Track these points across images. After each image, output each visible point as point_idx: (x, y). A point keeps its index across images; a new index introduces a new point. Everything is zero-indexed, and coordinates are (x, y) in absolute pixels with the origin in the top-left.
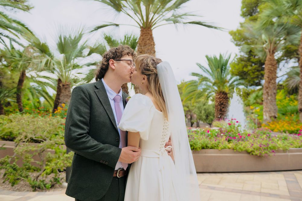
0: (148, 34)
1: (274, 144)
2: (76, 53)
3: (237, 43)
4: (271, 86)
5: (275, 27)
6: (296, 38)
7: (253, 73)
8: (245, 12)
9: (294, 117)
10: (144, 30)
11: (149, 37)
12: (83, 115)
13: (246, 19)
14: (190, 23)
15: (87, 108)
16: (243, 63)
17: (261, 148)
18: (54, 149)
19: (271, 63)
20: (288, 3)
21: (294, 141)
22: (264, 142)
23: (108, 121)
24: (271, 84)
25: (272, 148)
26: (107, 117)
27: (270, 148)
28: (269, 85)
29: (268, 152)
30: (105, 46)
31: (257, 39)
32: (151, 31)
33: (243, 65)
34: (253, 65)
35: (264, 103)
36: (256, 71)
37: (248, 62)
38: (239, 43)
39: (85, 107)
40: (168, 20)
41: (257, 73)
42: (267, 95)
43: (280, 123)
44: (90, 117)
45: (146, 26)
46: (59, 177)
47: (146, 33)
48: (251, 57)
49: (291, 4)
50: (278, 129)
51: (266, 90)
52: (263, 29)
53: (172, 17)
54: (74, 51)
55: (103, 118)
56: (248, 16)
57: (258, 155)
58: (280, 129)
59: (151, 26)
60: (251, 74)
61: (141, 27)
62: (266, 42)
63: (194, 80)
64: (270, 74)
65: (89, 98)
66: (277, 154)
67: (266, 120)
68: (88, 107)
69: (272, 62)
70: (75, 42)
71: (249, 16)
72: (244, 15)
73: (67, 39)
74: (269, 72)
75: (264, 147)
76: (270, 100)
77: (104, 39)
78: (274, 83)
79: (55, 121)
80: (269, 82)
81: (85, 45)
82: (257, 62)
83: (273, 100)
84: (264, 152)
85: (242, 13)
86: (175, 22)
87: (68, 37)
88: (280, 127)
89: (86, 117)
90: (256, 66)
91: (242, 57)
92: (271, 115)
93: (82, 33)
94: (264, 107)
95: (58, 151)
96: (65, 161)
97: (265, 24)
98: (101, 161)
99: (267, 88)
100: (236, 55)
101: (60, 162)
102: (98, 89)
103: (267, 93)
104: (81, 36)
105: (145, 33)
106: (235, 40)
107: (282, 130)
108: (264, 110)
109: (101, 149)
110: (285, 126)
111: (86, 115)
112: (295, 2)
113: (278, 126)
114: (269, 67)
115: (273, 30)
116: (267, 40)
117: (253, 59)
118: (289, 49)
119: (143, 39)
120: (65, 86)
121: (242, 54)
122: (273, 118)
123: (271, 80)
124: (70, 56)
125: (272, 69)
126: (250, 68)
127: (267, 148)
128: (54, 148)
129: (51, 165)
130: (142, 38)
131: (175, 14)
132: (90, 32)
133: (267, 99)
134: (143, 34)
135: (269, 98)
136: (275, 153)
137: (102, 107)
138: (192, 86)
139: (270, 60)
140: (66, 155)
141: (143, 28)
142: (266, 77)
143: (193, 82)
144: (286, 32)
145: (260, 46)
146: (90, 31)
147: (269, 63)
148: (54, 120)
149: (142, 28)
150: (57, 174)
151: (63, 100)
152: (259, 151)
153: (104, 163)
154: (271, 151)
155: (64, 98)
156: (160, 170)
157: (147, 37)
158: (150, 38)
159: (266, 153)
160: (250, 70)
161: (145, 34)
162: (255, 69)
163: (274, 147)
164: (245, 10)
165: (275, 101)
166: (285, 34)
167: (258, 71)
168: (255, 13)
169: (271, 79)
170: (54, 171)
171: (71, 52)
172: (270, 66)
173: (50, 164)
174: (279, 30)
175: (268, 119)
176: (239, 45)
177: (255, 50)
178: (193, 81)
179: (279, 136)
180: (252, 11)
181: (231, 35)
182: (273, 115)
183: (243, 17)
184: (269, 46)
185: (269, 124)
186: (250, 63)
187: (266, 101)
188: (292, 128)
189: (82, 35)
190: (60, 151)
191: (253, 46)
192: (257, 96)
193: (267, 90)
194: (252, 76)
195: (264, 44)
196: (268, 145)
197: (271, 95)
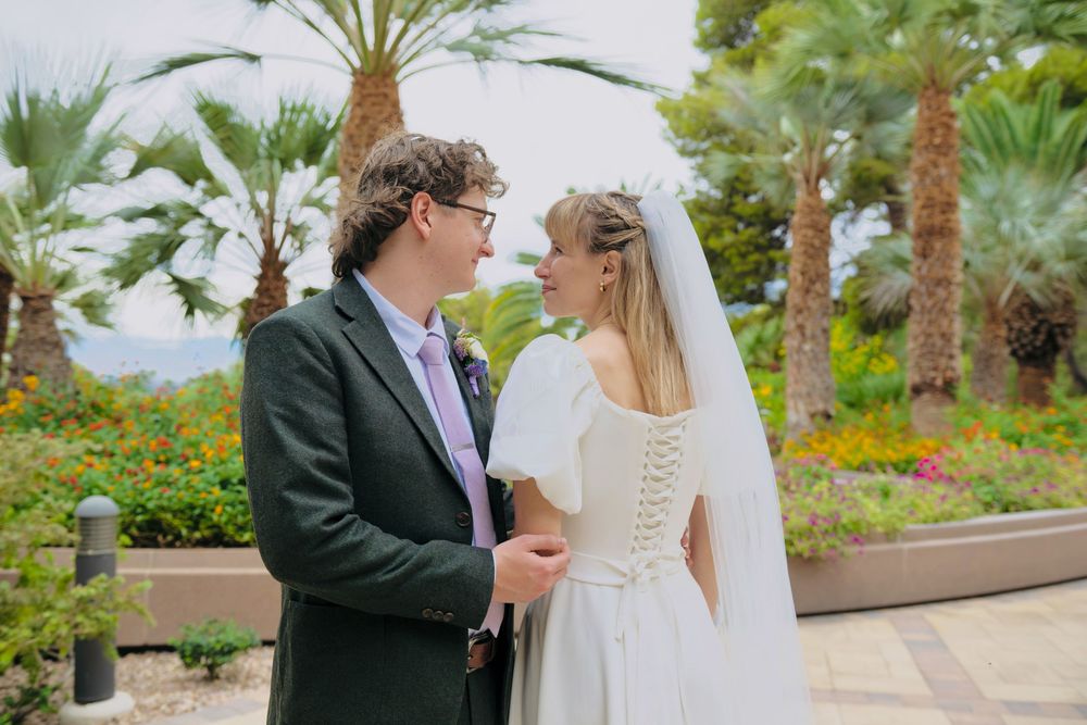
0: (381, 99)
1: (854, 514)
2: (80, 167)
3: (684, 146)
4: (814, 304)
5: (827, 92)
6: (892, 135)
7: (743, 256)
8: (710, 31)
9: (892, 413)
10: (369, 83)
11: (388, 109)
12: (325, 437)
13: (713, 58)
14: (547, 62)
15: (331, 407)
16: (706, 218)
17: (815, 529)
18: (18, 566)
19: (813, 221)
20: (875, 7)
21: (919, 501)
22: (822, 509)
23: (418, 451)
24: (814, 299)
25: (850, 527)
26: (413, 431)
27: (844, 527)
28: (805, 301)
29: (838, 543)
30: (197, 144)
31: (764, 133)
32: (395, 86)
33: (708, 226)
34: (741, 226)
35: (787, 364)
36: (751, 248)
37: (724, 218)
38: (692, 145)
39: (321, 402)
40: (457, 47)
41: (754, 257)
42: (798, 335)
43: (846, 435)
44: (350, 442)
45: (377, 67)
46: (44, 682)
47: (377, 95)
48: (737, 199)
49: (885, 13)
50: (841, 458)
51: (795, 318)
52: (788, 97)
53: (472, 35)
54: (70, 157)
55: (398, 441)
56: (719, 46)
57: (806, 554)
58: (850, 458)
59: (394, 69)
60: (735, 260)
61: (355, 72)
62: (794, 144)
63: (526, 281)
64: (809, 262)
65: (331, 365)
66: (869, 548)
67: (797, 425)
68: (335, 402)
69: (815, 217)
70: (77, 119)
71: (723, 49)
72: (706, 43)
73: (41, 105)
74: (805, 252)
75: (824, 526)
76: (810, 355)
77: (195, 114)
78: (822, 291)
79: (26, 448)
80: (807, 291)
81: (115, 134)
82: (756, 215)
83: (821, 356)
84: (824, 544)
85: (701, 35)
86: (481, 57)
87: (45, 95)
88: (850, 452)
89: (335, 443)
90: (752, 231)
91: (703, 199)
92: (813, 409)
93: (108, 83)
94: (790, 380)
95: (34, 574)
96: (74, 615)
97: (794, 80)
98: (424, 612)
99: (800, 311)
100: (682, 190)
101: (54, 621)
102: (350, 319)
103: (801, 328)
104: (99, 97)
105: (370, 95)
106: (678, 133)
107: (856, 463)
108: (789, 390)
109: (424, 564)
110: (865, 447)
111: (336, 438)
112: (899, 5)
113: (842, 449)
114: (805, 236)
115: (821, 103)
116: (798, 139)
117: (740, 207)
118: (865, 174)
119: (364, 118)
120: (33, 303)
121: (704, 185)
122: (820, 420)
123: (812, 282)
124: (54, 174)
125: (817, 243)
126: (729, 237)
127: (835, 529)
128: (14, 561)
129: (14, 635)
130: (359, 112)
131: (484, 25)
132: (135, 82)
133: (799, 350)
134: (364, 97)
135: (807, 347)
136: (861, 544)
137: (385, 395)
138: (518, 302)
139: (806, 209)
140: (80, 591)
141: (362, 73)
142: (795, 270)
143: (523, 287)
144: (862, 110)
145: (773, 159)
146: (136, 77)
147: (807, 221)
148: (20, 446)
149: (359, 76)
150: (38, 669)
151: (26, 359)
152: (809, 538)
153: (436, 618)
154: (845, 538)
155: (31, 352)
156: (620, 636)
157: (380, 112)
158: (390, 116)
159: (833, 547)
160: (732, 245)
161: (373, 99)
162: (748, 243)
163: (856, 523)
164: (709, 24)
165: (827, 358)
166: (859, 119)
167: (759, 248)
168: (743, 39)
169: (814, 278)
170: (26, 660)
171: (59, 161)
172: (810, 233)
173: (12, 632)
174: (840, 102)
175: (805, 421)
176: (693, 154)
177: (757, 173)
178: (522, 283)
179: (864, 484)
180: (732, 30)
181: (664, 115)
182: (820, 406)
183: (704, 52)
184: (805, 158)
185: (808, 439)
186: (730, 221)
187: (796, 357)
188: (891, 454)
189: (109, 89)
190: (44, 574)
191: (746, 159)
192: (759, 341)
193: (800, 319)
194: (738, 269)
195: (785, 150)
196: (836, 516)
197: (814, 337)
